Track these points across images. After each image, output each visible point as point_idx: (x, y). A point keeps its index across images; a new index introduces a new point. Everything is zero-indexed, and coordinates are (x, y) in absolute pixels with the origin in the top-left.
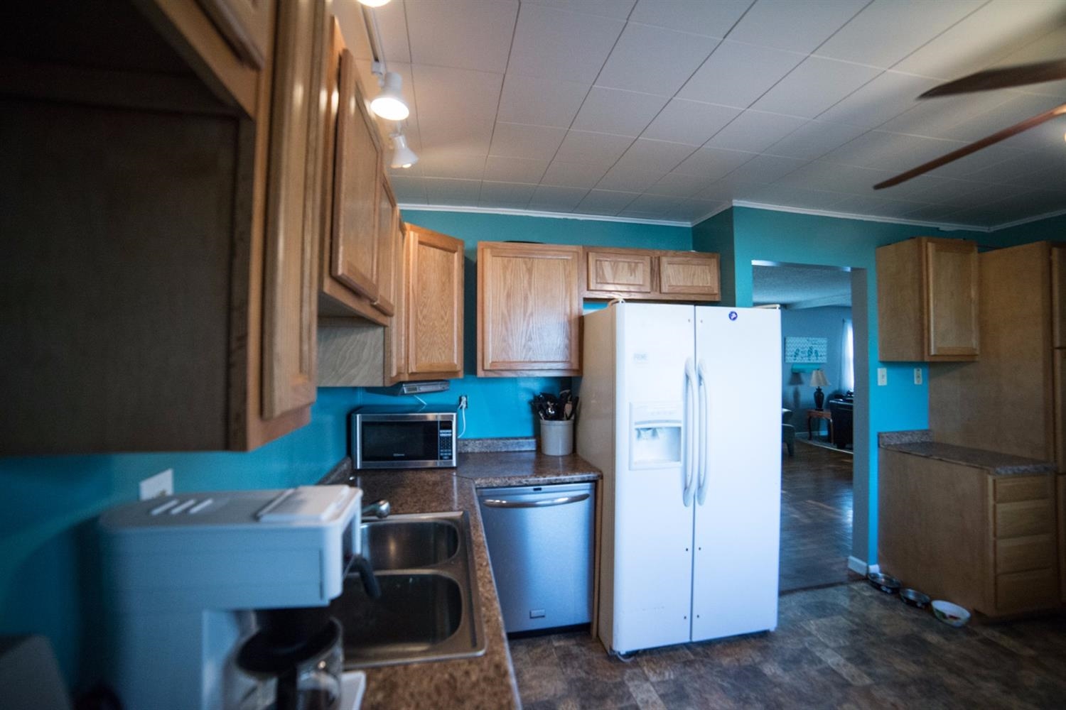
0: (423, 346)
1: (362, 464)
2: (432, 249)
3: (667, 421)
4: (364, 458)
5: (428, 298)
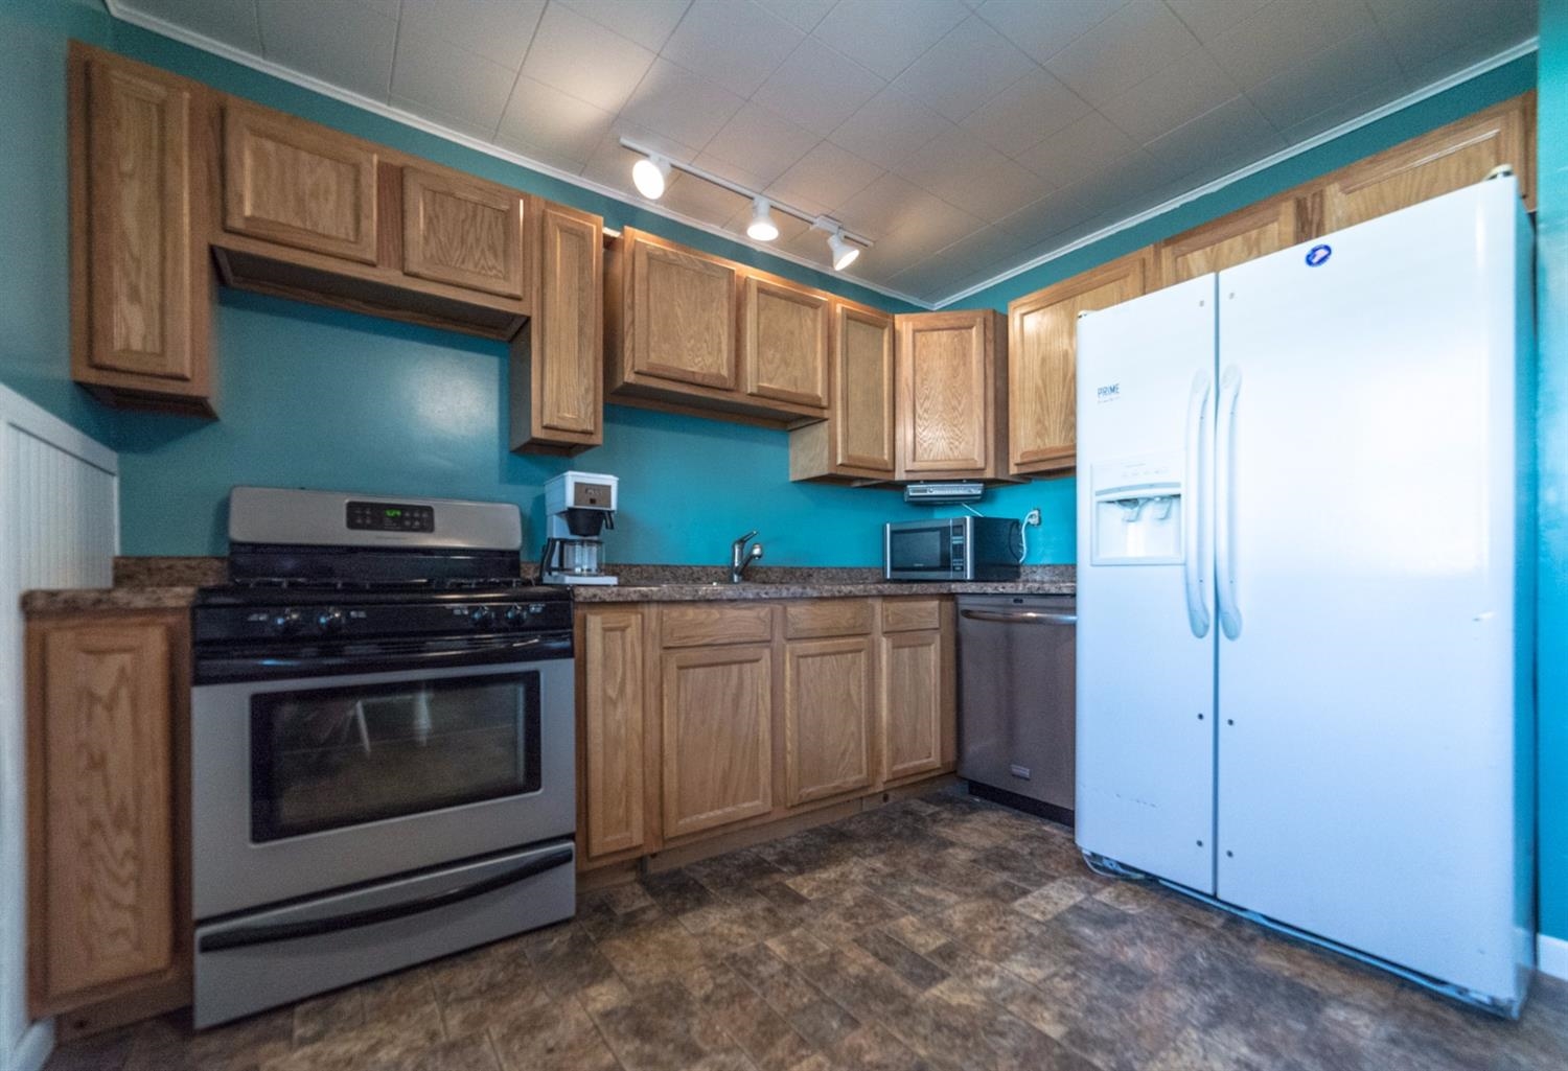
0: (925, 442)
1: (891, 575)
2: (936, 333)
3: (1152, 486)
4: (893, 569)
5: (931, 389)
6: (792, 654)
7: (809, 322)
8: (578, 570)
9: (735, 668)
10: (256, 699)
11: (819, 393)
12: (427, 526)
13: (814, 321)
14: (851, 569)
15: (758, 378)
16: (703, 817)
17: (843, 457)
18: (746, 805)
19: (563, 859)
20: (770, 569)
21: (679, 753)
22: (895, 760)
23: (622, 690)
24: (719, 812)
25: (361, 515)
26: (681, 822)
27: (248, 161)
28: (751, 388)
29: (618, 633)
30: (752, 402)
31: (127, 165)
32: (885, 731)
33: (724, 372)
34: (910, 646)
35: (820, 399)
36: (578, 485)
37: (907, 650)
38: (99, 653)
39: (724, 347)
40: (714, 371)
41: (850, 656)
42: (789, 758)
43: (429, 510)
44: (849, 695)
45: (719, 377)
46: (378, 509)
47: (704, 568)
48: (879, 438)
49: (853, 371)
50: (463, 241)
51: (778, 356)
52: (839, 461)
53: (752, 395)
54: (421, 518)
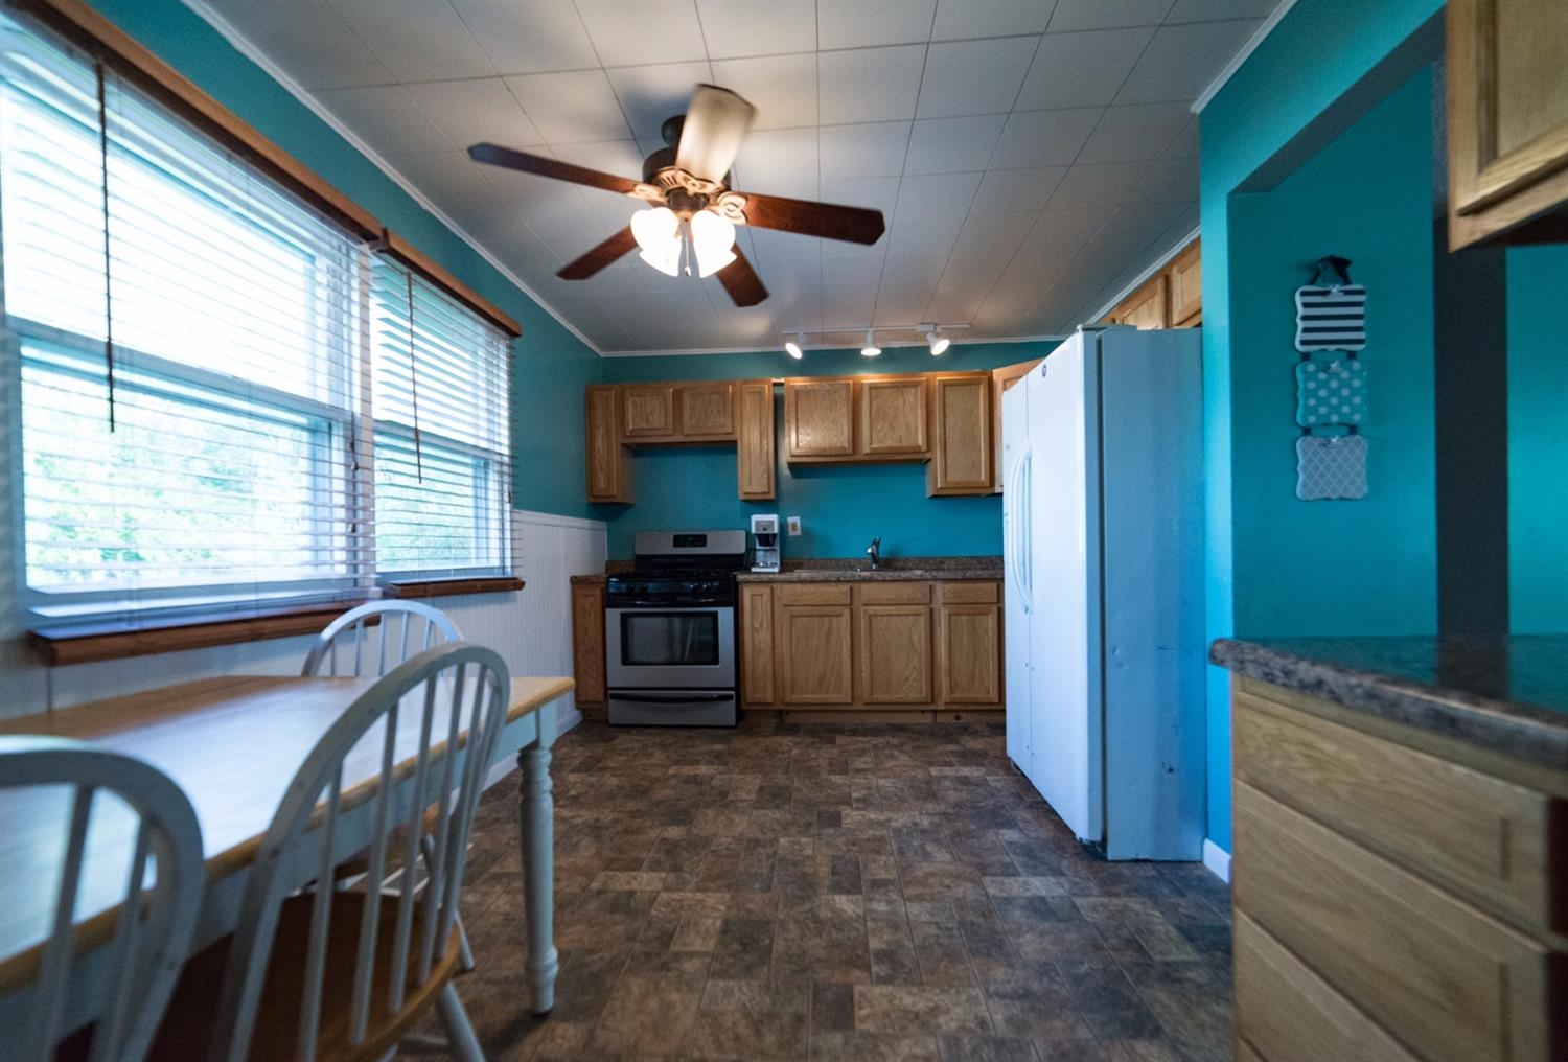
6: (865, 613)
7: (912, 399)
8: (761, 565)
9: (826, 619)
10: (622, 615)
11: (920, 443)
12: (704, 544)
13: (915, 396)
14: (981, 558)
15: (871, 443)
16: (807, 696)
17: (941, 482)
18: (835, 696)
19: (729, 698)
20: (907, 559)
21: (792, 659)
22: (952, 689)
23: (761, 625)
24: (817, 696)
25: (680, 541)
26: (794, 696)
27: (631, 407)
28: (866, 449)
29: (759, 597)
30: (867, 458)
31: (599, 423)
32: (943, 670)
33: (846, 445)
34: (968, 614)
35: (919, 447)
36: (757, 522)
37: (964, 618)
38: (587, 596)
39: (845, 430)
40: (839, 445)
41: (911, 617)
42: (864, 675)
43: (705, 536)
44: (912, 643)
45: (842, 448)
46: (685, 537)
47: (858, 559)
48: (975, 466)
49: (950, 422)
50: (706, 413)
51: (886, 425)
52: (939, 486)
53: (867, 454)
54: (700, 540)
